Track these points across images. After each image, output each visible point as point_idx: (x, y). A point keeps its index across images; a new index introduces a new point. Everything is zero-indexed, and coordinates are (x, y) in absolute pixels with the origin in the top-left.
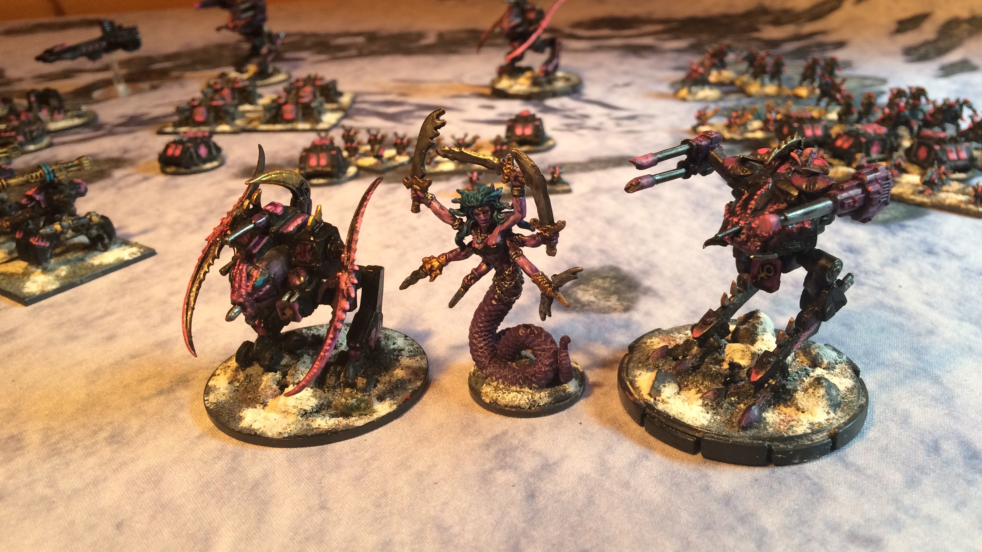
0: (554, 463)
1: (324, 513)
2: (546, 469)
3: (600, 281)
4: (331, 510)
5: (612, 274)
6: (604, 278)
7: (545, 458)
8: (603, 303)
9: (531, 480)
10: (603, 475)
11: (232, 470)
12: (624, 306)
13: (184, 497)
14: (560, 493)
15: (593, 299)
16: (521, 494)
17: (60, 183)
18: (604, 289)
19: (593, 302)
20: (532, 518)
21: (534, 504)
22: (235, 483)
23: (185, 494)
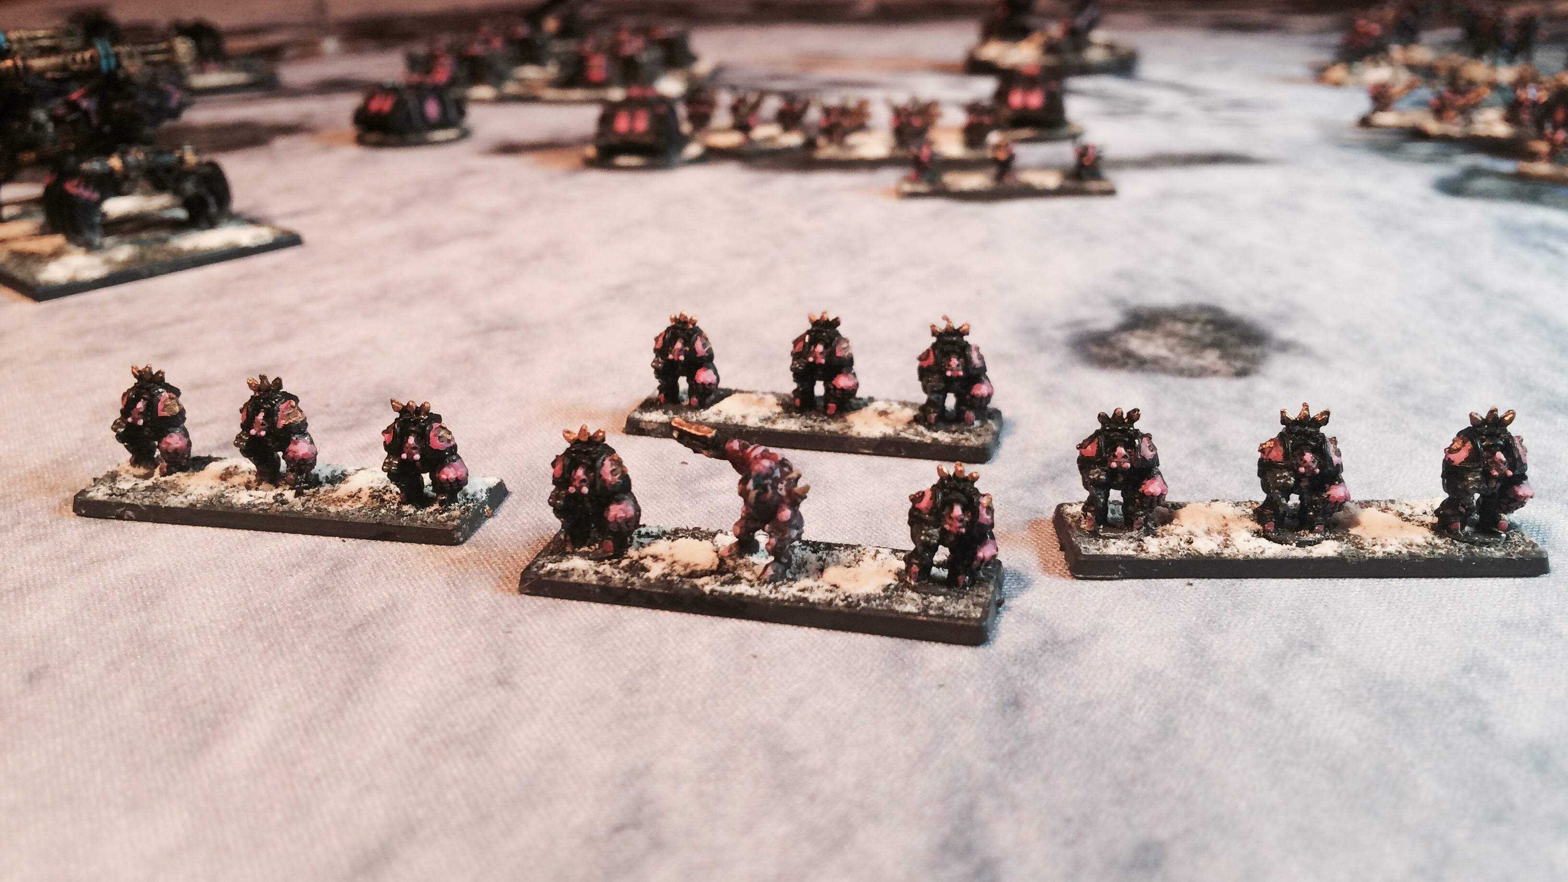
0: (1073, 641)
1: (501, 694)
2: (1052, 652)
3: (1179, 327)
4: (520, 688)
5: (1205, 316)
6: (1190, 322)
7: (1050, 628)
8: (1186, 360)
9: (1015, 670)
10: (1199, 676)
11: (322, 590)
12: (1235, 367)
13: (197, 633)
14: (1089, 704)
15: (1163, 352)
16: (987, 697)
17: (128, 79)
18: (1190, 339)
19: (1166, 359)
20: (1012, 753)
21: (1018, 723)
22: (316, 617)
23: (204, 627)
